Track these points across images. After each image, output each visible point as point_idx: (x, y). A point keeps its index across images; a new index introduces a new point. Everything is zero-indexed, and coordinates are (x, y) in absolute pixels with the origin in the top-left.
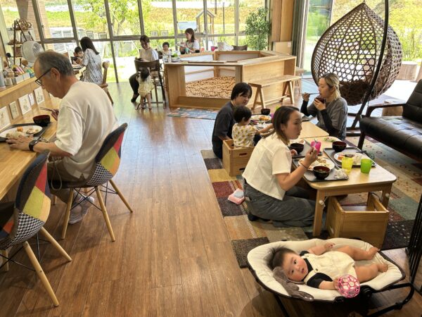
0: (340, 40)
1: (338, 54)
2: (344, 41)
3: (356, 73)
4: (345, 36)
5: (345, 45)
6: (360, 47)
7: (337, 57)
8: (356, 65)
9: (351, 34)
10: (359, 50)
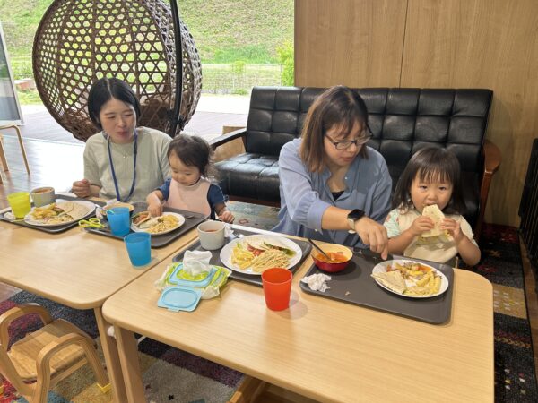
0: (87, 24)
1: (94, 53)
2: (98, 25)
3: (141, 90)
4: (95, 16)
5: (103, 33)
6: (134, 37)
7: (94, 59)
8: (137, 73)
9: (106, 12)
10: (133, 43)
